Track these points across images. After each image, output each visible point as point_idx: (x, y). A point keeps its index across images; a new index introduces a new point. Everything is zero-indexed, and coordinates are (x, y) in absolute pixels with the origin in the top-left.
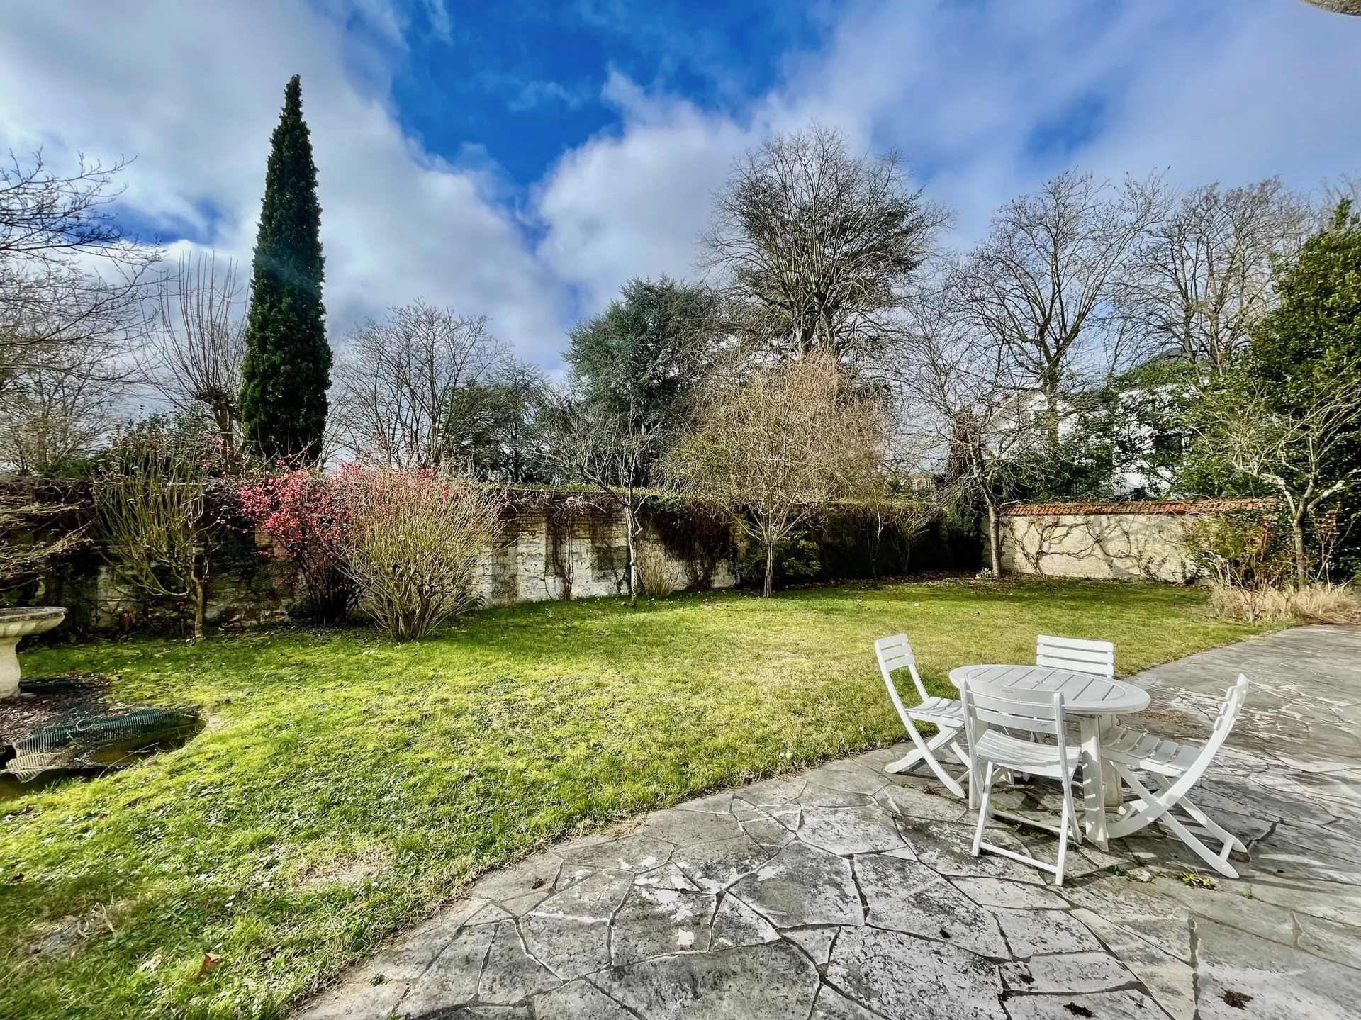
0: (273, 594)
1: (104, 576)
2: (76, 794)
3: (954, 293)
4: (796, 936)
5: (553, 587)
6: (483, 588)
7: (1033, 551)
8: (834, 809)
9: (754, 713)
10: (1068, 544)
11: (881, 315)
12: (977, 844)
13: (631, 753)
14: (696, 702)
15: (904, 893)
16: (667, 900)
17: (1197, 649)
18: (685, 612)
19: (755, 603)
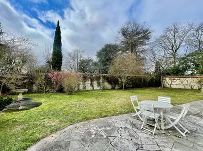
0: (54, 88)
1: (34, 85)
2: (25, 111)
3: (157, 43)
4: (109, 138)
5: (91, 88)
6: (81, 88)
7: (170, 84)
8: (122, 121)
9: (114, 107)
10: (176, 83)
11: (144, 47)
12: (142, 127)
13: (95, 111)
14: (107, 105)
15: (128, 133)
16: (92, 131)
17: (196, 100)
18: (110, 92)
19: (121, 91)
